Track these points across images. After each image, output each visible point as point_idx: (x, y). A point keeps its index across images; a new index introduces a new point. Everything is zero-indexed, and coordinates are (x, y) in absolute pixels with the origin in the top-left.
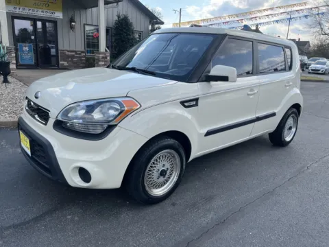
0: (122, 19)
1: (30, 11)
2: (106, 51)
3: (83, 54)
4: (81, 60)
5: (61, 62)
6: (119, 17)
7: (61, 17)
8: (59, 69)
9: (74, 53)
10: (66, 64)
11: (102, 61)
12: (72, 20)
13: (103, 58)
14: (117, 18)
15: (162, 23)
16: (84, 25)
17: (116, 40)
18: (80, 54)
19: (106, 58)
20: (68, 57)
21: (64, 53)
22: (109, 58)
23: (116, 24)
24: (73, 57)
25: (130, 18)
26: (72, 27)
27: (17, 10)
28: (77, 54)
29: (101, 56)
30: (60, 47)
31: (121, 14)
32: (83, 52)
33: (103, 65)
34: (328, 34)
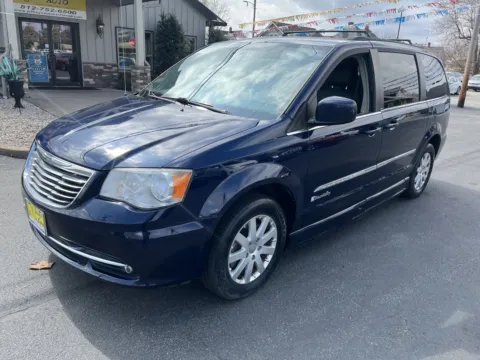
0: (167, 21)
1: (44, 11)
2: (145, 65)
3: (115, 68)
4: (113, 76)
5: (85, 80)
6: (163, 17)
7: (85, 18)
8: (82, 88)
9: (102, 67)
10: (91, 81)
11: (141, 79)
12: (99, 22)
13: (141, 74)
14: (160, 19)
16: (116, 27)
17: (159, 49)
18: (110, 68)
19: (146, 74)
20: (95, 71)
21: (89, 67)
22: (149, 75)
23: (159, 26)
24: (101, 72)
25: (178, 18)
26: (99, 32)
27: (26, 9)
28: (106, 67)
29: (139, 71)
30: (84, 59)
31: (166, 13)
32: (114, 66)
33: (141, 84)
34: (468, 38)
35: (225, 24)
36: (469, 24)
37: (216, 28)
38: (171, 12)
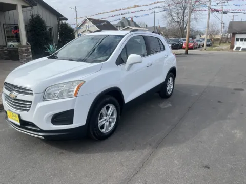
0: (36, 18)
2: (27, 44)
3: (5, 48)
4: (4, 53)
6: (32, 16)
11: (26, 53)
13: (25, 50)
14: (30, 18)
15: (67, 20)
16: (3, 24)
18: (2, 48)
19: (28, 50)
22: (30, 50)
23: (30, 22)
25: (41, 17)
29: (24, 49)
31: (34, 14)
32: (4, 46)
33: (26, 56)
34: (178, 22)
36: (177, 16)
38: (36, 13)
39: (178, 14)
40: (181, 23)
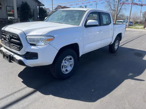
0: (24, 4)
3: (7, 20)
4: (6, 23)
6: (23, 2)
9: (2, 20)
14: (22, 3)
16: (6, 6)
17: (22, 13)
18: (5, 20)
19: (18, 21)
23: (21, 6)
25: (28, 3)
28: (3, 20)
29: (16, 21)
31: (24, 1)
35: (44, 5)
37: (41, 7)
38: (25, 1)
39: (114, 5)
40: (116, 11)
